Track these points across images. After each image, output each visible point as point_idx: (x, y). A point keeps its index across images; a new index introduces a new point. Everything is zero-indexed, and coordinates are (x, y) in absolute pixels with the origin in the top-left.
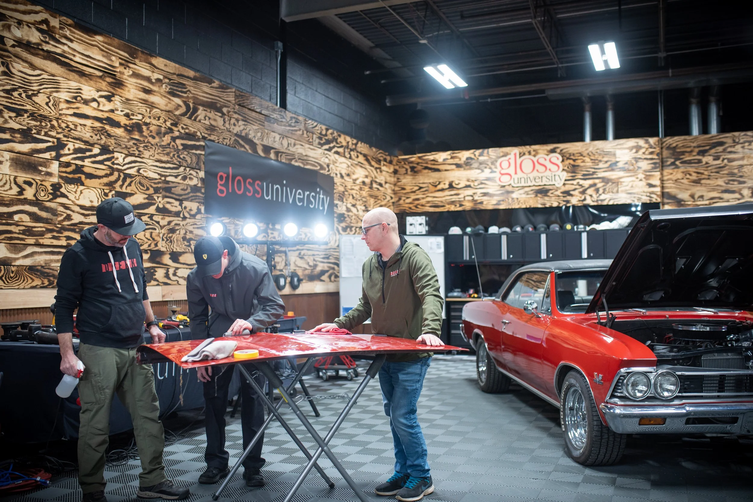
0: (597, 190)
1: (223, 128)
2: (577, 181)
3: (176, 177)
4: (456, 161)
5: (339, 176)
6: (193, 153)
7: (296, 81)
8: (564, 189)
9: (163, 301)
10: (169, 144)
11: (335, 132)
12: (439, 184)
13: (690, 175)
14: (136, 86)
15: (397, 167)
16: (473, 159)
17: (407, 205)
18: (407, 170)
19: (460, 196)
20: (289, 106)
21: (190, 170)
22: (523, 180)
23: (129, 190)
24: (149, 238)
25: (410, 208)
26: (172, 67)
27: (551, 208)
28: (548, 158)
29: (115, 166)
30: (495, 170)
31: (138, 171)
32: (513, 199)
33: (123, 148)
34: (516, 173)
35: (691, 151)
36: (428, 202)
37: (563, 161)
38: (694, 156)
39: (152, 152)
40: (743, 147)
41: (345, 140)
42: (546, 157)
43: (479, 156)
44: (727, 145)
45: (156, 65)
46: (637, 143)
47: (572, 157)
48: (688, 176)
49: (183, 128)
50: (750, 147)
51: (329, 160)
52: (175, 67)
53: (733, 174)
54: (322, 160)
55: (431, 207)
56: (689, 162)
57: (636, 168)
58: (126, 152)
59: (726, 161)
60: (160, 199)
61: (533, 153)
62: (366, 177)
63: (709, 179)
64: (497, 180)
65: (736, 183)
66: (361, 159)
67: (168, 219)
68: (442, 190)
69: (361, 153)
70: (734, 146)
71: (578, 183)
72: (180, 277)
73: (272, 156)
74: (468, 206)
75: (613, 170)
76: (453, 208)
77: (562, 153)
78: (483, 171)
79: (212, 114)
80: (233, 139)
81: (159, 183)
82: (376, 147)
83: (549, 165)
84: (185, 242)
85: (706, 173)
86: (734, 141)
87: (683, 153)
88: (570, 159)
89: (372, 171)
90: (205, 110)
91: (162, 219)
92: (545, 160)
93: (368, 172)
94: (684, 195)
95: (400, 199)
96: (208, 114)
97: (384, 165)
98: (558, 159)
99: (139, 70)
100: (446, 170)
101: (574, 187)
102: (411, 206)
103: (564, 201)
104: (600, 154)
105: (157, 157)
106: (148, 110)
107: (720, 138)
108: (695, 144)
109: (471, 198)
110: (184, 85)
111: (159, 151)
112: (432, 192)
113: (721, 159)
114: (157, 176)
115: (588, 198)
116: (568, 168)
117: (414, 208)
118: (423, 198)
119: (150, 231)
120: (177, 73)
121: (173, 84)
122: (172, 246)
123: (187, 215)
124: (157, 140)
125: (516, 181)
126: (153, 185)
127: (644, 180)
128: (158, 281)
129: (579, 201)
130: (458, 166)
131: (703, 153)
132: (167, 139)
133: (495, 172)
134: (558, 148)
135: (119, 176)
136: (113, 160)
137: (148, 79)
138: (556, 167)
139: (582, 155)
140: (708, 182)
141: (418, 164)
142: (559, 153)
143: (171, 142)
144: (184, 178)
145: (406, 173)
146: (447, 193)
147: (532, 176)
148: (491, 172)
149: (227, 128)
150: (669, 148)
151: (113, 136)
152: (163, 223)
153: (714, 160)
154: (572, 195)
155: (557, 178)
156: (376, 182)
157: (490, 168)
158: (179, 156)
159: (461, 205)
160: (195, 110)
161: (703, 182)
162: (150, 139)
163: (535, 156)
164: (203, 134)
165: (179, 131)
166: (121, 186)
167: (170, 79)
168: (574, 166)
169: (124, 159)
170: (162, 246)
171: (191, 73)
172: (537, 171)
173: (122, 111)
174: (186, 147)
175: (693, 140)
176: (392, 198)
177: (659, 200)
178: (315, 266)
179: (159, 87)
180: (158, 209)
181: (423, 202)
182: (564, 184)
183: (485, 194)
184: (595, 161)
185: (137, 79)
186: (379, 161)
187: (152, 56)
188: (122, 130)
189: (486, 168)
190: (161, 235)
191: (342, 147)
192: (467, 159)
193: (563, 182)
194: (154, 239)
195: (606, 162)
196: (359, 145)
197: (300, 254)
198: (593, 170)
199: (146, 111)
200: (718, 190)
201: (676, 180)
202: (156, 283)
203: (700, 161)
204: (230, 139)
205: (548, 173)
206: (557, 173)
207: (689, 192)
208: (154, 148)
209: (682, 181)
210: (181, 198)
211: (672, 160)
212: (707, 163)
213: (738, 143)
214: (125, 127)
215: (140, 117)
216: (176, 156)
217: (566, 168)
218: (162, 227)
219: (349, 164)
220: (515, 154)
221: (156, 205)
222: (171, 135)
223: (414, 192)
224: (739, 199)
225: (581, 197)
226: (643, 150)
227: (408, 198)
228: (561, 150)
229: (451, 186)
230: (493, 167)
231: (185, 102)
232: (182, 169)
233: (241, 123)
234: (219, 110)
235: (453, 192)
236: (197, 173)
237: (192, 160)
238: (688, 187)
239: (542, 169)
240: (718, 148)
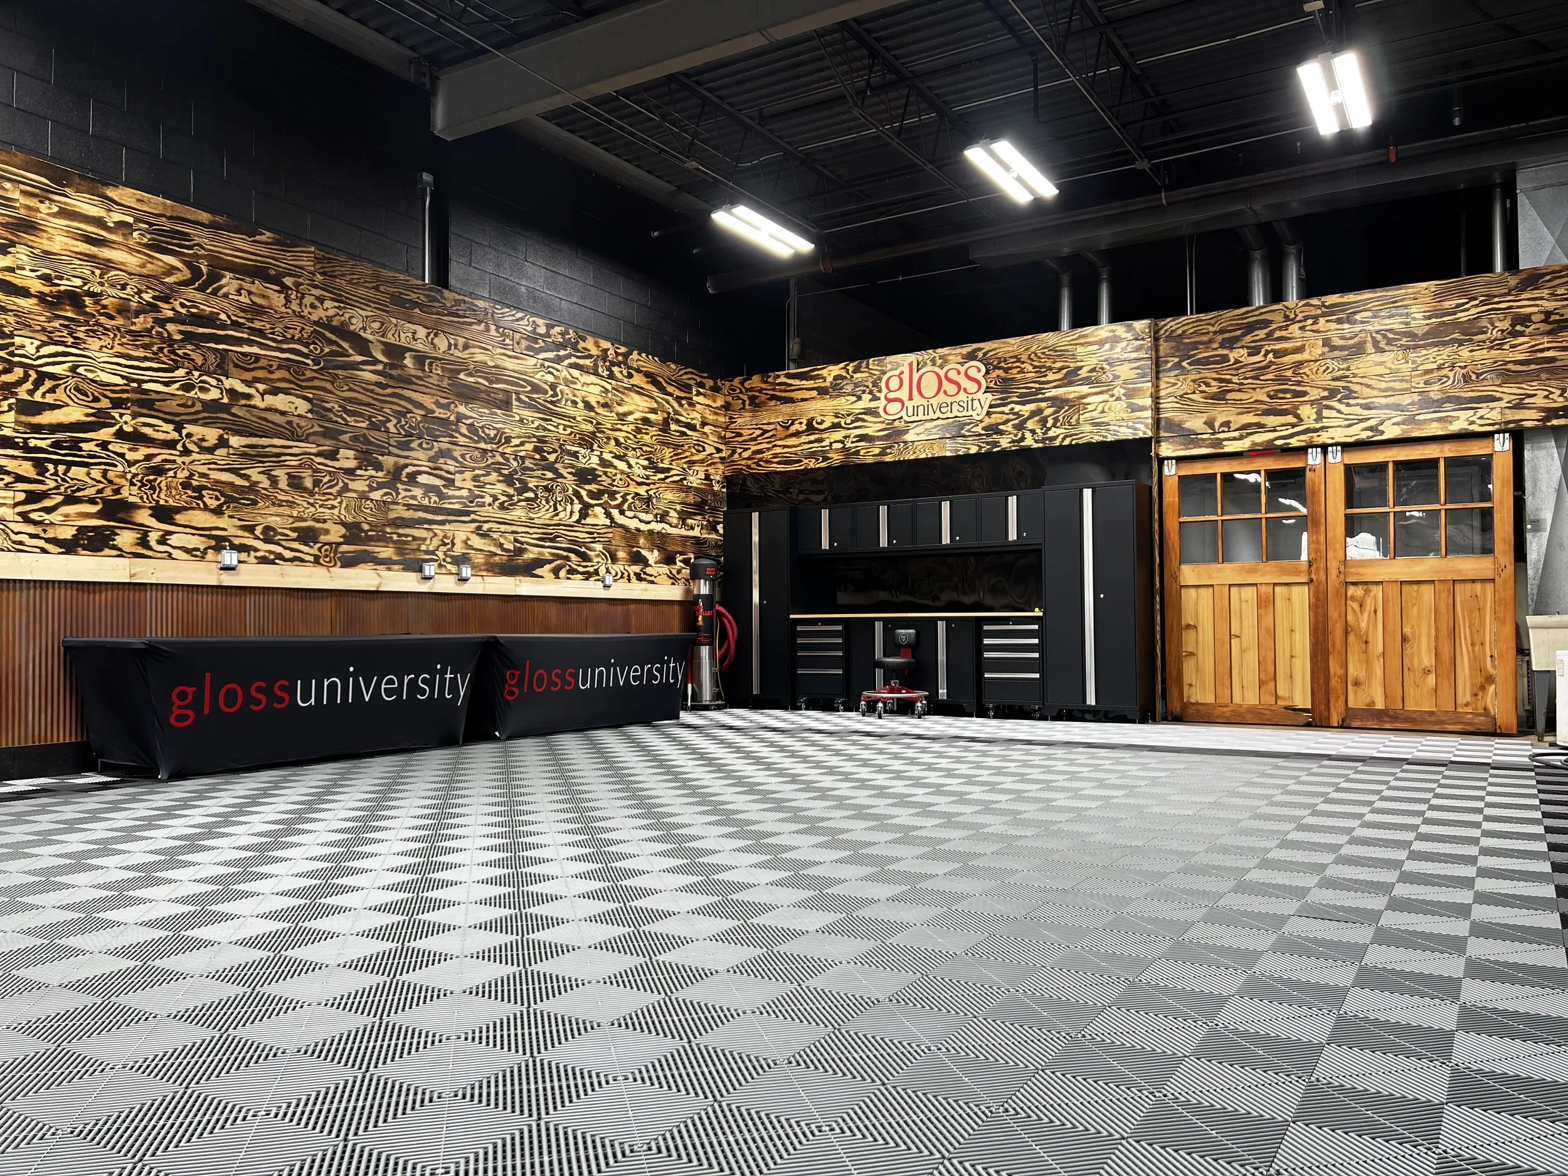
0: (1043, 421)
1: (283, 310)
2: (1010, 406)
3: (167, 384)
4: (819, 383)
5: (581, 405)
6: (209, 348)
7: (472, 241)
8: (987, 421)
9: (130, 584)
10: (149, 330)
11: (571, 331)
12: (792, 424)
13: (1208, 385)
14: (67, 231)
15: (729, 399)
16: (846, 378)
17: (743, 462)
18: (744, 402)
19: (824, 444)
20: (452, 281)
21: (200, 376)
22: (921, 409)
23: (49, 398)
24: (99, 478)
25: (749, 467)
26: (155, 203)
27: (967, 456)
28: (962, 369)
29: (16, 359)
30: (878, 394)
31: (73, 369)
32: (905, 442)
33: (37, 331)
34: (911, 398)
35: (1211, 341)
36: (776, 456)
37: (987, 372)
38: (1216, 349)
39: (106, 341)
40: (1302, 328)
41: (598, 347)
42: (959, 367)
43: (854, 372)
44: (1274, 326)
45: (116, 198)
46: (1113, 331)
47: (1002, 364)
48: (1203, 388)
49: (182, 305)
50: (1315, 327)
51: (556, 377)
52: (164, 205)
53: (1284, 380)
54: (538, 376)
55: (778, 463)
56: (1206, 362)
57: (1111, 377)
58: (44, 338)
59: (1271, 356)
60: (126, 418)
61: (939, 362)
62: (653, 411)
63: (1240, 390)
64: (881, 411)
65: (1288, 396)
66: (638, 380)
67: (143, 451)
68: (797, 434)
69: (638, 371)
70: (1286, 328)
71: (1012, 409)
72: (174, 547)
73: (408, 362)
74: (836, 458)
75: (1070, 384)
76: (812, 464)
77: (985, 361)
78: (859, 398)
79: (257, 286)
80: (309, 329)
81: (123, 391)
82: (676, 362)
83: (965, 383)
84: (190, 492)
85: (1235, 379)
86: (1287, 318)
87: (1195, 345)
88: (1000, 368)
89: (668, 403)
90: (238, 279)
91: (130, 450)
92: (959, 373)
93: (656, 402)
94: (1196, 423)
95: (734, 452)
96: (247, 286)
97: (699, 394)
98: (979, 370)
99: (74, 206)
100: (803, 400)
101: (1005, 417)
102: (750, 462)
103: (988, 443)
104: (1049, 357)
105: (118, 348)
106: (98, 272)
107: (1261, 314)
108: (1216, 328)
109: (840, 446)
110: (188, 234)
111: (124, 340)
112: (781, 439)
113: (1263, 352)
114: (118, 380)
115: (1028, 435)
116: (995, 384)
117: (754, 466)
118: (768, 449)
119: (103, 467)
120: (168, 215)
121: (161, 232)
122: (155, 496)
123: (191, 447)
124: (120, 321)
125: (910, 413)
126: (108, 394)
127: (1123, 398)
128: (119, 549)
129: (1013, 441)
130: (822, 391)
131: (1230, 344)
132: (141, 322)
133: (879, 399)
134: (980, 349)
135: (26, 376)
136: (11, 349)
137: (99, 222)
138: (976, 386)
139: (1019, 361)
140: (1238, 396)
141: (760, 391)
142: (980, 361)
143: (153, 327)
144: (188, 387)
145: (743, 408)
146: (804, 439)
147: (935, 402)
148: (871, 400)
149: (294, 312)
150: (1169, 338)
151: (12, 311)
152: (130, 456)
153: (1250, 355)
154: (1001, 433)
155: (976, 403)
156: (678, 422)
157: (871, 393)
158: (173, 352)
159: (825, 459)
160: (214, 277)
161: (1229, 396)
162: (103, 319)
163: (941, 367)
164: (234, 318)
165: (173, 309)
166: (31, 392)
167: (151, 224)
168: (1005, 380)
169: (38, 349)
170: (129, 494)
171: (204, 217)
172: (945, 392)
173: (32, 271)
174: (188, 337)
175: (1212, 321)
176: (719, 450)
177: (1150, 434)
178: (520, 551)
179: (123, 235)
180: (121, 435)
181: (767, 455)
182: (989, 414)
183: (862, 438)
184: (1041, 370)
185: (72, 220)
186: (687, 388)
187: (108, 185)
188: (33, 301)
189: (864, 392)
190: (129, 476)
191: (590, 357)
192: (836, 378)
193: (986, 409)
194: (111, 482)
195: (1060, 369)
196: (635, 355)
197: (479, 528)
198: (1037, 386)
199: (93, 273)
200: (1257, 409)
201: (1181, 396)
202: (115, 553)
203: (1225, 359)
204: (303, 329)
205: (962, 396)
206: (975, 397)
207: (1204, 417)
208: (112, 336)
209: (1192, 396)
210: (177, 419)
211: (1176, 360)
212: (1237, 361)
213: (1294, 321)
214: (41, 297)
215: (78, 282)
216: (165, 351)
217: (992, 385)
218: (131, 464)
219: (609, 387)
220: (911, 365)
221: (117, 427)
222: (155, 315)
223: (755, 439)
224: (1293, 426)
225: (1016, 435)
226: (1124, 344)
227: (745, 450)
228: (985, 354)
229: (810, 428)
230: (875, 389)
231: (188, 264)
232: (181, 372)
233: (328, 304)
234: (276, 280)
235: (812, 438)
236: (219, 380)
237: (205, 360)
238: (1202, 408)
239: (951, 389)
240: (1256, 333)
